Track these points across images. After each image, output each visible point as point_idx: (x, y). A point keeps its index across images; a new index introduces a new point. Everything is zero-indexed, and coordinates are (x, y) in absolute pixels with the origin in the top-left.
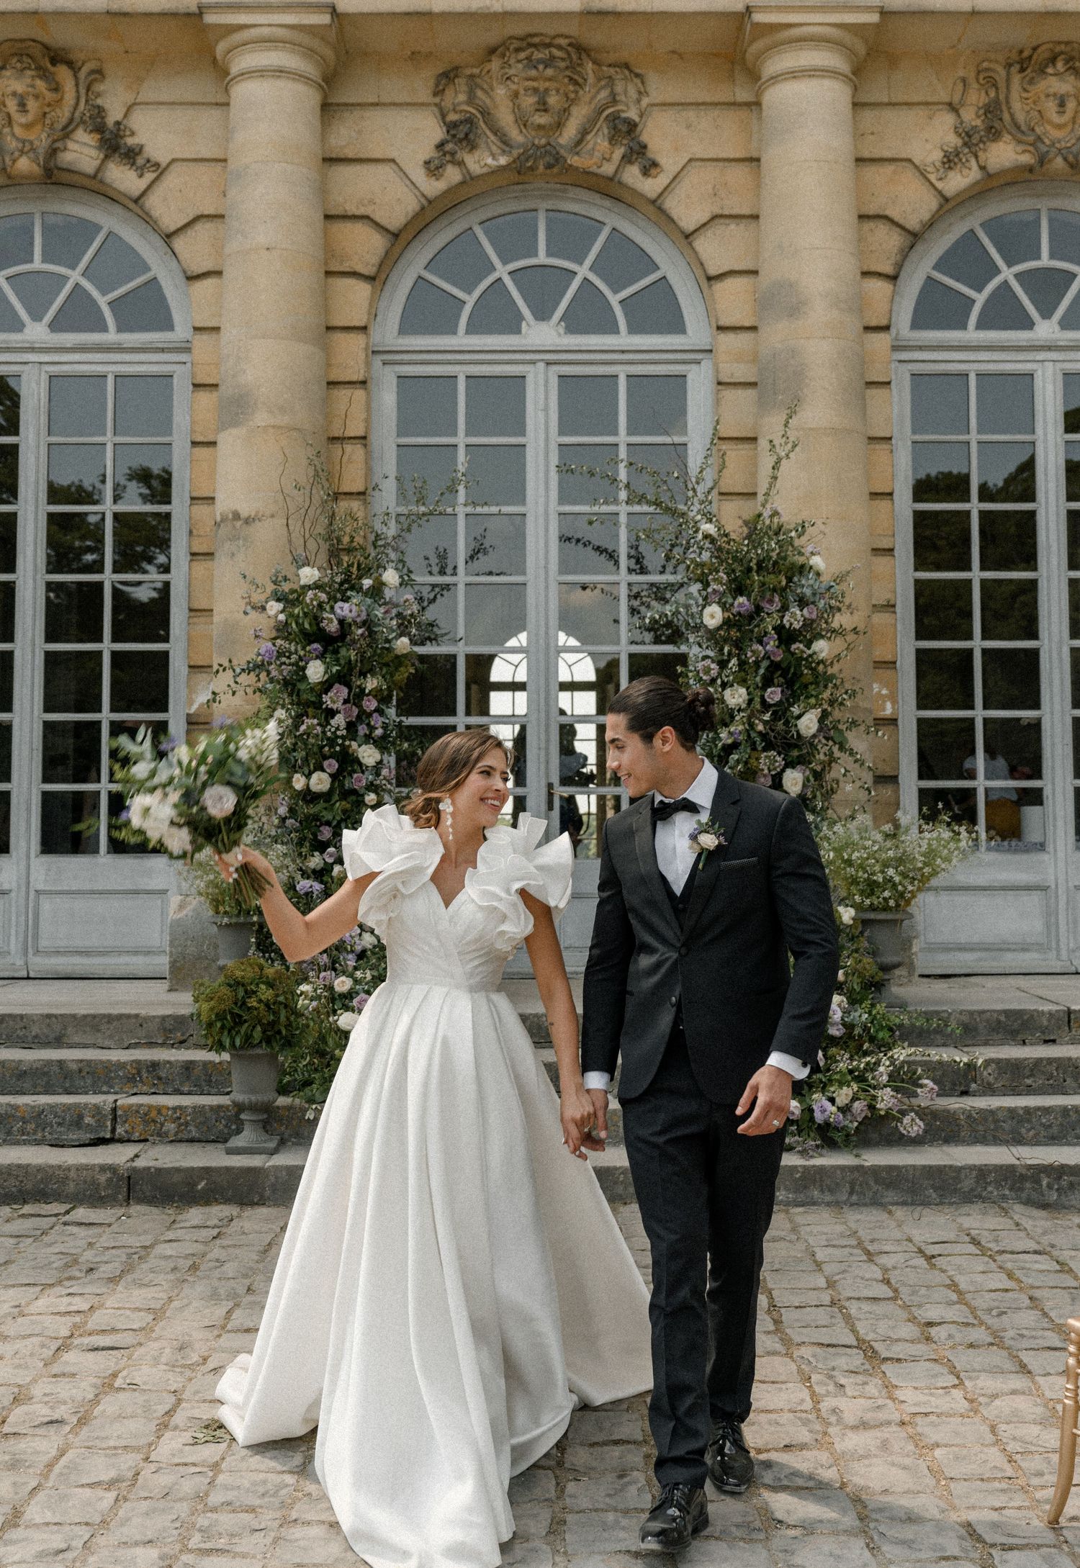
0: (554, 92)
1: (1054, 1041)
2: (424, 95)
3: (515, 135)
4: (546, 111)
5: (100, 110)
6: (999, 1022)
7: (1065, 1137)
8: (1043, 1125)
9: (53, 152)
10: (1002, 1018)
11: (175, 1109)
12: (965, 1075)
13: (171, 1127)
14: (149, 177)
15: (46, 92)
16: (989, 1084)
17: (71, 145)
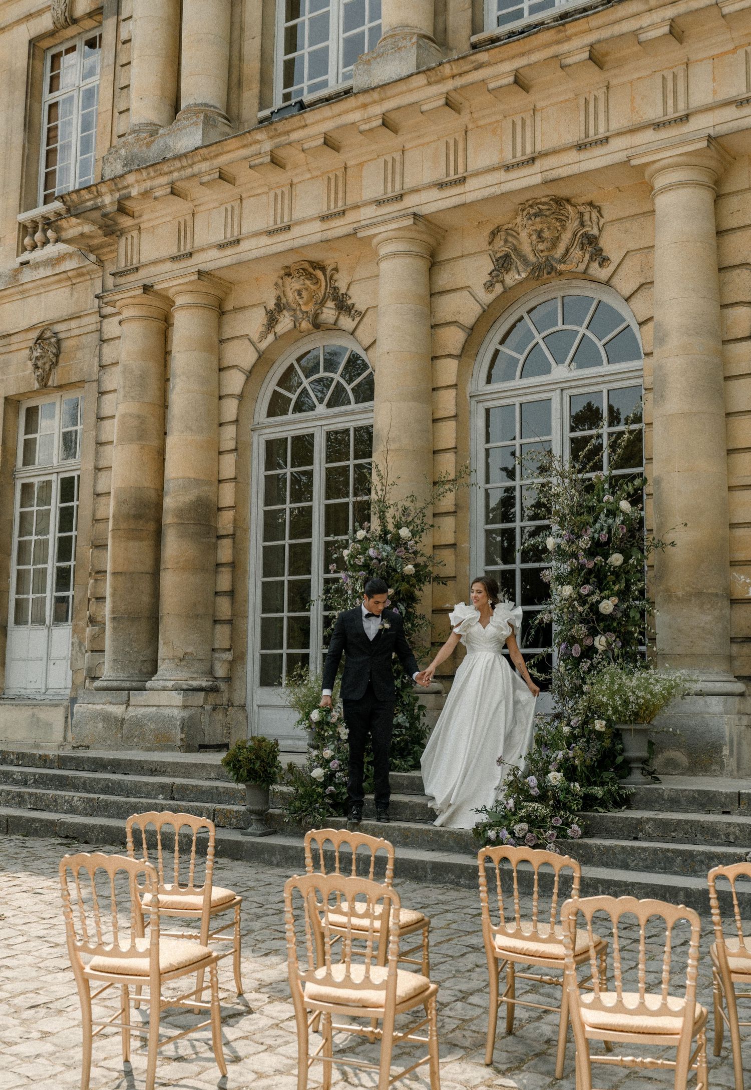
0: (546, 230)
1: (729, 813)
2: (484, 245)
3: (532, 258)
4: (543, 241)
5: (336, 289)
6: (694, 798)
7: (654, 867)
8: (642, 859)
9: (316, 316)
10: (696, 796)
11: (236, 812)
12: (636, 828)
13: (234, 821)
14: (357, 319)
15: (312, 286)
16: (649, 834)
17: (325, 310)
